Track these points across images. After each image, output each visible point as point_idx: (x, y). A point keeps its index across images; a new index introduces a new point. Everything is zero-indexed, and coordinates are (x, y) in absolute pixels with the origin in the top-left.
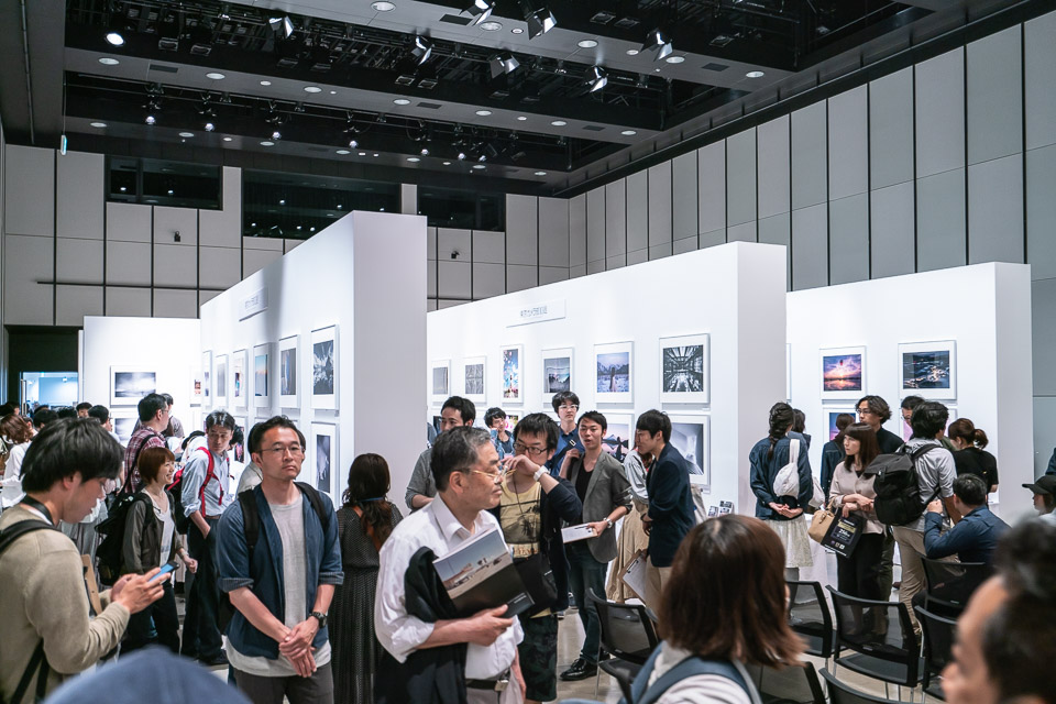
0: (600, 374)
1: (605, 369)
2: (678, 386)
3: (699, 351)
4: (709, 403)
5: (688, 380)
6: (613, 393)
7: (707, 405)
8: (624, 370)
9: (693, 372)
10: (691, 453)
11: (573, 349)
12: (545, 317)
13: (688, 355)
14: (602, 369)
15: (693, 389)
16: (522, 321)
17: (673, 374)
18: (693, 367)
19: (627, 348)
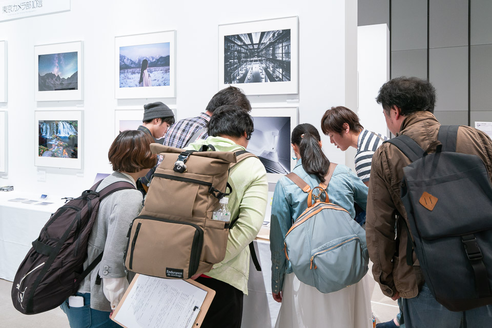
0: (124, 67)
1: (132, 62)
2: (249, 76)
3: (285, 36)
4: (298, 94)
5: (266, 70)
6: (144, 88)
7: (294, 96)
8: (164, 62)
9: (274, 60)
10: (269, 150)
11: (82, 43)
12: (38, 11)
13: (266, 40)
14: (128, 63)
15: (272, 78)
16: (6, 16)
17: (240, 63)
18: (274, 54)
19: (169, 38)
